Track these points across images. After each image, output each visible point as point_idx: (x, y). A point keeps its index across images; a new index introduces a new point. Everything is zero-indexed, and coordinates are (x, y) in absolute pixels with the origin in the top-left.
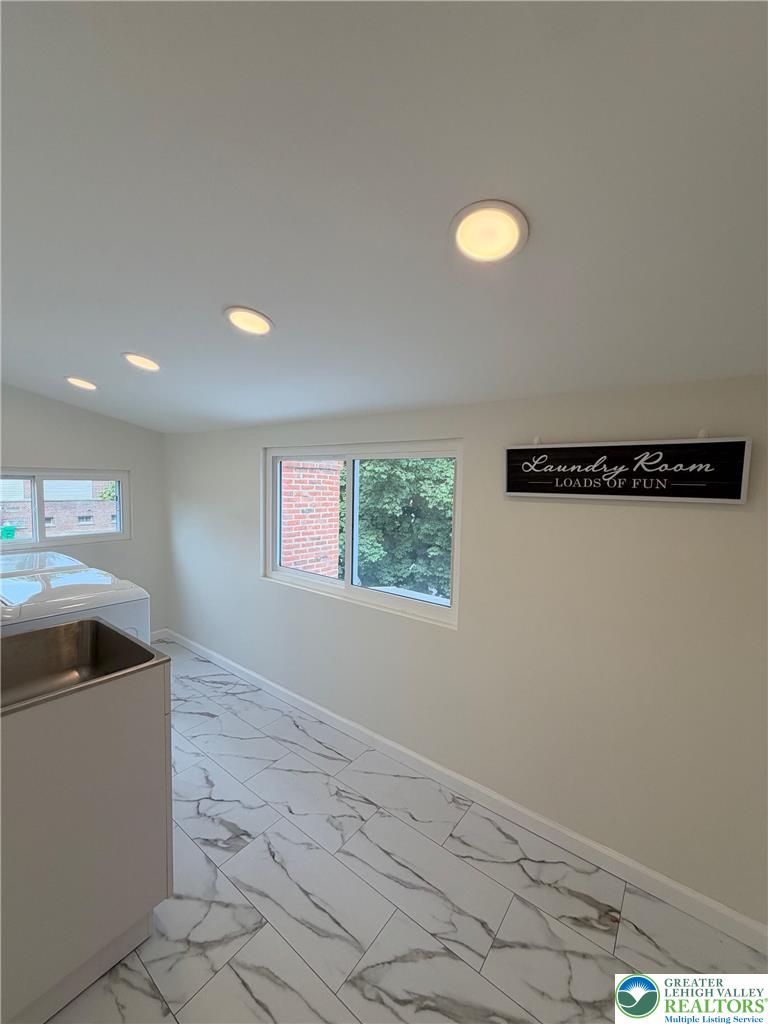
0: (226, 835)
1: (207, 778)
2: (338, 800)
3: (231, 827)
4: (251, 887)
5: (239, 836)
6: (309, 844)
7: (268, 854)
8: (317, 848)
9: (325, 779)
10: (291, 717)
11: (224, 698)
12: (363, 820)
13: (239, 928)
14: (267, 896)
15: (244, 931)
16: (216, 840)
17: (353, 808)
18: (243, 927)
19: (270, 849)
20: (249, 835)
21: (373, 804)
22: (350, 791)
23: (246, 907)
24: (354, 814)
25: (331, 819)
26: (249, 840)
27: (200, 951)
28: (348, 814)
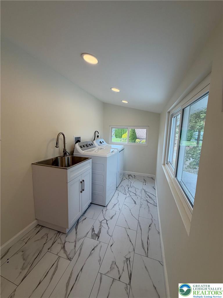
0: (96, 232)
1: (113, 216)
2: (124, 261)
3: (100, 232)
4: (81, 249)
5: (97, 236)
6: (100, 260)
7: (93, 248)
8: (100, 264)
9: (131, 250)
10: (152, 222)
11: (145, 201)
12: (119, 278)
13: (69, 253)
14: (79, 256)
15: (68, 255)
16: (94, 231)
17: (123, 270)
18: (69, 254)
19: (95, 247)
20: (98, 238)
21: (130, 279)
22: (131, 264)
23: (75, 252)
24: (121, 272)
25: (114, 263)
26: (96, 239)
27: (63, 247)
28: (120, 269)
